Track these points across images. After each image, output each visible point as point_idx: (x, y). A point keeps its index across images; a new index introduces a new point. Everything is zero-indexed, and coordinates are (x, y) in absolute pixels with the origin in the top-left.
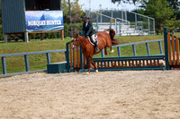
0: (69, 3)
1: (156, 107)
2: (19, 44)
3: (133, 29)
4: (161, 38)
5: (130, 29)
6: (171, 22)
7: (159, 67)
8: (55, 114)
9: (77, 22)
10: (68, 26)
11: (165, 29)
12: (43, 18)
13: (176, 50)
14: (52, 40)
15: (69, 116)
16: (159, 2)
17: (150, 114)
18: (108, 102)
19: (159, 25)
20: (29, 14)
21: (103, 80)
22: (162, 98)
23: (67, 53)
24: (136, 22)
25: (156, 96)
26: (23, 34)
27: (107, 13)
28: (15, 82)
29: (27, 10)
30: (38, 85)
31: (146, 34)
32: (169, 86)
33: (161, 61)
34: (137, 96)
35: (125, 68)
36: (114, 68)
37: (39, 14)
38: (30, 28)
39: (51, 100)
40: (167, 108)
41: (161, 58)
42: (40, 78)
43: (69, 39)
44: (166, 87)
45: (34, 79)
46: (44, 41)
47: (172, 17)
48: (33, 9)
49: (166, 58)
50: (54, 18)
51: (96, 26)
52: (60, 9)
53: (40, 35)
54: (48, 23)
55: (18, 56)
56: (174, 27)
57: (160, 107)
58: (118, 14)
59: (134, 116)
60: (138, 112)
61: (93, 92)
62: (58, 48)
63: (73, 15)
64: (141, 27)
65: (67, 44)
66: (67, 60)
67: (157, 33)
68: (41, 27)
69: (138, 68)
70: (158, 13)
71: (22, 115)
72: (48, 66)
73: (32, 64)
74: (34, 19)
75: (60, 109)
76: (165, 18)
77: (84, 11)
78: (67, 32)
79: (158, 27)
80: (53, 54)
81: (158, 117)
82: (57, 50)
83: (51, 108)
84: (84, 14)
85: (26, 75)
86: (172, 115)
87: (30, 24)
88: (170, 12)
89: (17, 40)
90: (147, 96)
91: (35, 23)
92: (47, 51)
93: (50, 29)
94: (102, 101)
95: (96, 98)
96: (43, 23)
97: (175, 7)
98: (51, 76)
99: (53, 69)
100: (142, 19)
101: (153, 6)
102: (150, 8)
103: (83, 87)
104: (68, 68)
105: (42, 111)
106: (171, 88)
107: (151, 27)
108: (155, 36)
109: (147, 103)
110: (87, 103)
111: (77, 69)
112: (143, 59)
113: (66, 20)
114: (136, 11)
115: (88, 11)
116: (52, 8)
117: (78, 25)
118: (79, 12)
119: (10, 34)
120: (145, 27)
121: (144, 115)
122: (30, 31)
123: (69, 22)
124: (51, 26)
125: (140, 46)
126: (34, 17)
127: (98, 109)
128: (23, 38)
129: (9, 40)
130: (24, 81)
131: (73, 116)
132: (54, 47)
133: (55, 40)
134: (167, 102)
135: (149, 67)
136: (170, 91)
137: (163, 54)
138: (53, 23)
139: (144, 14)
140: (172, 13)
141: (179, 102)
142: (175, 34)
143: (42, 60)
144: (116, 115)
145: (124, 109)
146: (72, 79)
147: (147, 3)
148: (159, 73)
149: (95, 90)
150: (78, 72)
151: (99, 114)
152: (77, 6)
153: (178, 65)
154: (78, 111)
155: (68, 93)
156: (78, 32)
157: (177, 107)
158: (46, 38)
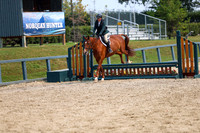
0: (71, 4)
1: (167, 120)
2: (16, 50)
3: (142, 33)
4: (173, 43)
5: (139, 33)
6: (184, 25)
7: (172, 75)
8: (55, 128)
9: (80, 25)
10: (70, 29)
11: (178, 33)
12: (42, 20)
13: (190, 57)
14: (52, 45)
15: (71, 130)
16: (171, 3)
17: (161, 128)
18: (114, 114)
19: (171, 29)
20: (26, 15)
21: (109, 89)
22: (175, 109)
23: (69, 59)
24: (146, 25)
25: (168, 107)
26: (21, 38)
27: (114, 15)
28: (10, 92)
29: (25, 11)
30: (37, 95)
31: (157, 38)
32: (183, 96)
33: (173, 69)
34: (147, 108)
35: (133, 76)
36: (122, 76)
37: (38, 15)
38: (28, 31)
39: (51, 112)
40: (181, 120)
41: (174, 64)
42: (39, 87)
43: (71, 44)
44: (179, 97)
45: (33, 89)
46: (44, 45)
47: (186, 19)
48: (31, 11)
49: (179, 64)
50: (55, 20)
53: (39, 39)
54: (48, 25)
55: (14, 63)
56: (187, 31)
57: (172, 120)
58: (125, 16)
59: (144, 129)
60: (147, 125)
61: (98, 104)
62: (59, 54)
63: (76, 17)
64: (151, 31)
65: (69, 49)
66: (69, 67)
67: (169, 37)
68: (40, 30)
69: (148, 76)
70: (170, 15)
71: (19, 129)
72: (48, 74)
73: (30, 72)
74: (32, 21)
75: (61, 122)
76: (178, 20)
77: (88, 12)
78: (70, 37)
80: (53, 60)
81: (170, 130)
82: (58, 56)
83: (51, 120)
84: (88, 16)
85: (23, 84)
86: (186, 129)
87: (27, 26)
88: (183, 13)
89: (13, 45)
90: (158, 108)
91: (33, 26)
92: (47, 57)
94: (107, 113)
95: (100, 110)
96: (42, 26)
97: (189, 9)
98: (51, 85)
99: (53, 78)
100: (152, 22)
101: (164, 7)
102: (162, 9)
103: (87, 98)
104: (70, 76)
105: (41, 124)
106: (185, 99)
107: (163, 30)
108: (166, 40)
109: (157, 116)
110: (91, 115)
111: (80, 78)
112: (154, 65)
113: (67, 22)
114: (145, 13)
115: (92, 13)
116: (52, 9)
117: (81, 28)
118: (83, 14)
119: (5, 38)
120: (156, 30)
121: (155, 129)
122: (28, 35)
123: (71, 25)
124: (52, 29)
125: (150, 51)
127: (103, 122)
128: (20, 42)
129: (4, 45)
130: (21, 91)
131: (75, 129)
132: (54, 52)
133: (55, 45)
134: (180, 114)
135: (161, 75)
136: (183, 102)
137: (176, 61)
138: (54, 25)
139: (155, 16)
140: (185, 15)
141: (193, 114)
142: (189, 38)
143: (41, 67)
144: (123, 129)
145: (133, 122)
146: (74, 89)
147: (158, 4)
148: (171, 82)
149: (100, 101)
150: (81, 79)
151: (104, 128)
152: (81, 7)
153: (192, 73)
154: (81, 124)
155: (70, 105)
156: (82, 35)
157: (191, 120)
158: (45, 42)
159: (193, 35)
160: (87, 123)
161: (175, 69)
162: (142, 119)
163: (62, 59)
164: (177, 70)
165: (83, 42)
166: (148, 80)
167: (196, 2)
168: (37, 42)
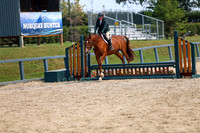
0: (68, 4)
1: (165, 120)
2: (13, 50)
3: (140, 33)
4: (171, 43)
5: (136, 33)
6: (181, 25)
7: (169, 75)
8: (53, 128)
9: (78, 25)
10: (68, 29)
11: (175, 33)
12: (40, 20)
13: (188, 57)
14: (49, 45)
15: (68, 130)
16: (169, 3)
17: (159, 128)
18: (112, 114)
19: (168, 29)
20: (24, 15)
21: (106, 89)
22: (172, 109)
23: (66, 59)
24: (144, 25)
25: (166, 107)
26: (18, 38)
27: (112, 15)
28: (8, 92)
29: (22, 11)
30: (35, 95)
31: (154, 38)
32: (180, 96)
33: (170, 69)
34: (144, 108)
35: (131, 76)
36: (119, 76)
37: (35, 15)
38: (26, 31)
39: (48, 112)
40: (178, 120)
41: (171, 65)
42: (36, 87)
43: (69, 44)
44: (177, 97)
45: (30, 89)
46: (41, 45)
47: (183, 19)
48: (28, 11)
49: (176, 64)
50: (53, 20)
52: (58, 11)
53: (37, 39)
54: (46, 25)
55: (12, 63)
56: (185, 31)
57: (169, 120)
58: (123, 16)
59: (141, 129)
60: (145, 125)
61: (96, 104)
62: (56, 54)
63: (73, 17)
64: (149, 31)
65: (67, 49)
66: (67, 67)
67: (167, 37)
68: (38, 30)
69: (146, 76)
70: (168, 15)
71: (16, 129)
72: (46, 74)
73: (27, 71)
74: (30, 21)
75: (59, 122)
76: (176, 20)
77: (85, 12)
78: (67, 37)
79: (167, 30)
80: (51, 60)
81: (168, 130)
82: (55, 56)
83: (49, 120)
84: (86, 16)
85: (21, 84)
86: (183, 129)
87: (25, 26)
88: (181, 13)
89: (10, 45)
90: (156, 108)
91: (30, 26)
92: (44, 57)
93: (48, 33)
94: (105, 113)
95: (98, 110)
96: (40, 26)
97: (186, 9)
98: (49, 85)
99: (50, 78)
100: (150, 22)
101: (161, 7)
102: (159, 9)
103: (84, 98)
104: (67, 76)
105: (38, 124)
106: (182, 99)
107: (160, 30)
108: (164, 40)
109: (155, 116)
110: (88, 115)
111: (78, 78)
112: (151, 66)
113: (65, 22)
114: (143, 13)
115: (89, 13)
116: (50, 9)
117: (79, 28)
118: (80, 14)
119: (3, 38)
120: (153, 30)
121: (152, 128)
122: (26, 35)
123: (68, 25)
124: (49, 29)
125: (147, 52)
126: (29, 20)
127: (101, 122)
128: (17, 42)
129: (2, 45)
130: (19, 91)
132: (51, 52)
133: (53, 45)
134: (178, 114)
135: (158, 75)
136: (181, 102)
137: (174, 61)
138: (51, 25)
139: (153, 16)
140: (183, 15)
141: (190, 114)
142: (186, 38)
143: (39, 67)
144: (121, 129)
145: (130, 122)
146: (72, 89)
147: (155, 4)
148: (168, 82)
149: (98, 102)
150: (79, 80)
151: (102, 128)
152: (78, 7)
153: (190, 73)
154: (78, 124)
155: (67, 105)
156: (79, 35)
157: (189, 119)
158: (42, 42)
159: (191, 35)
162: (140, 119)
163: (59, 59)
164: (174, 70)
165: (81, 42)
166: (145, 81)
167: (193, 3)
168: (35, 43)
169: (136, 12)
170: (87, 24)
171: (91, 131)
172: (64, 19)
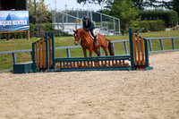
0: (34, 3)
1: (121, 107)
3: (99, 29)
4: (126, 38)
6: (136, 23)
7: (125, 67)
8: (21, 115)
9: (43, 22)
10: (34, 26)
11: (130, 29)
12: (9, 18)
13: (142, 51)
14: (18, 40)
16: (124, 3)
17: (116, 114)
18: (74, 102)
19: (124, 26)
21: (69, 80)
22: (128, 98)
23: (33, 53)
24: (102, 23)
25: (122, 96)
27: (73, 13)
30: (5, 85)
31: (111, 34)
32: (135, 86)
33: (126, 61)
34: (103, 96)
35: (91, 68)
36: (80, 68)
37: (5, 14)
39: (17, 100)
40: (133, 108)
41: (127, 58)
42: (6, 78)
43: (35, 39)
44: (132, 87)
46: (10, 41)
47: (137, 17)
49: (131, 58)
50: (21, 17)
51: (62, 26)
52: (25, 9)
53: (6, 35)
54: (14, 23)
56: (139, 28)
57: (125, 108)
59: (100, 116)
60: (104, 112)
61: (59, 93)
62: (24, 48)
63: (39, 15)
64: (106, 28)
65: (33, 44)
66: (33, 60)
67: (123, 33)
68: (7, 27)
69: (104, 68)
70: (123, 14)
72: (14, 66)
75: (26, 109)
76: (130, 18)
77: (50, 10)
78: (34, 33)
80: (19, 54)
81: (124, 117)
82: (23, 50)
83: (17, 108)
84: (50, 14)
86: (138, 115)
88: (135, 12)
90: (113, 96)
92: (13, 51)
93: (16, 29)
94: (68, 101)
96: (9, 23)
97: (140, 8)
98: (17, 76)
99: (19, 69)
100: (107, 20)
101: (118, 7)
102: (116, 8)
103: (49, 88)
104: (34, 68)
105: (8, 111)
106: (137, 88)
107: (117, 27)
108: (120, 36)
109: (112, 104)
110: (53, 103)
111: (43, 69)
112: (109, 59)
113: (31, 20)
114: (101, 12)
115: (53, 12)
116: (18, 8)
117: (44, 25)
118: (45, 12)
120: (111, 27)
121: (110, 115)
123: (35, 22)
127: (64, 109)
131: (39, 116)
132: (19, 47)
133: (20, 40)
135: (115, 67)
136: (135, 92)
137: (129, 55)
138: (19, 23)
139: (110, 14)
141: (144, 102)
142: (140, 34)
143: (8, 60)
144: (82, 116)
145: (90, 109)
146: (38, 80)
147: (112, 4)
148: (124, 73)
149: (61, 91)
150: (44, 71)
151: (65, 115)
152: (43, 6)
153: (143, 66)
154: (44, 111)
155: (34, 94)
156: (44, 32)
157: (142, 107)
158: (11, 38)
159: (144, 31)
160: (49, 110)
161: (128, 62)
162: (99, 107)
163: (26, 53)
164: (129, 63)
165: (45, 38)
166: (104, 72)
167: (146, 3)
168: (4, 38)
169: (95, 11)
170: (51, 22)
171: (56, 117)
172: (30, 17)
